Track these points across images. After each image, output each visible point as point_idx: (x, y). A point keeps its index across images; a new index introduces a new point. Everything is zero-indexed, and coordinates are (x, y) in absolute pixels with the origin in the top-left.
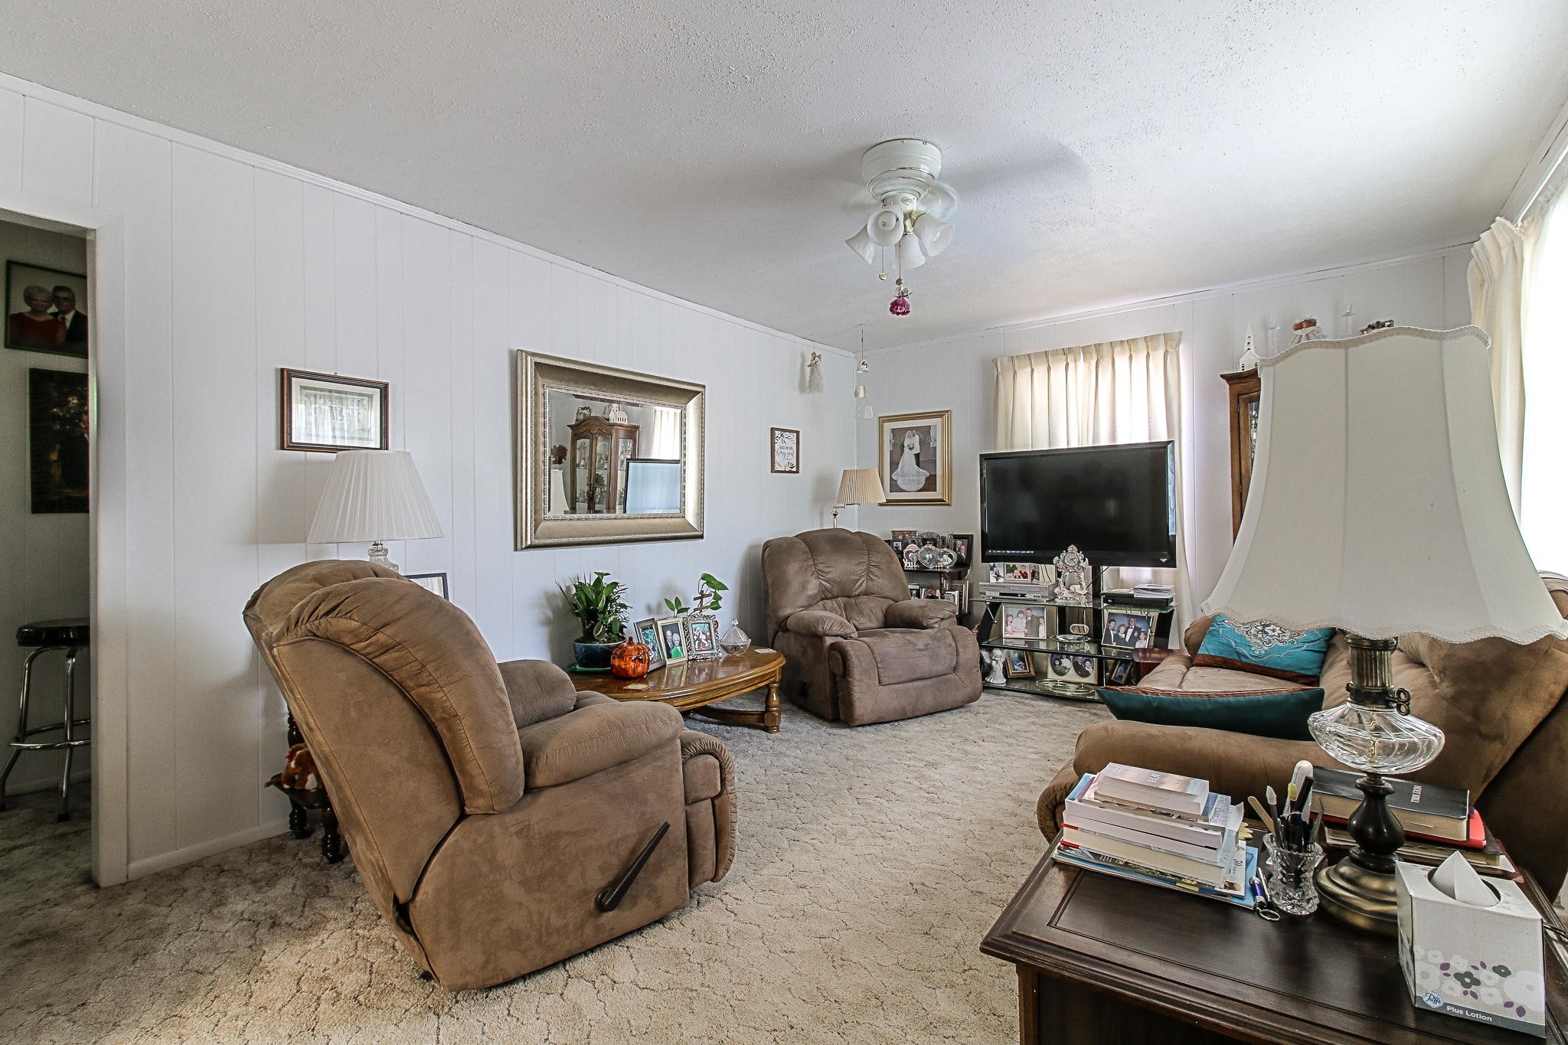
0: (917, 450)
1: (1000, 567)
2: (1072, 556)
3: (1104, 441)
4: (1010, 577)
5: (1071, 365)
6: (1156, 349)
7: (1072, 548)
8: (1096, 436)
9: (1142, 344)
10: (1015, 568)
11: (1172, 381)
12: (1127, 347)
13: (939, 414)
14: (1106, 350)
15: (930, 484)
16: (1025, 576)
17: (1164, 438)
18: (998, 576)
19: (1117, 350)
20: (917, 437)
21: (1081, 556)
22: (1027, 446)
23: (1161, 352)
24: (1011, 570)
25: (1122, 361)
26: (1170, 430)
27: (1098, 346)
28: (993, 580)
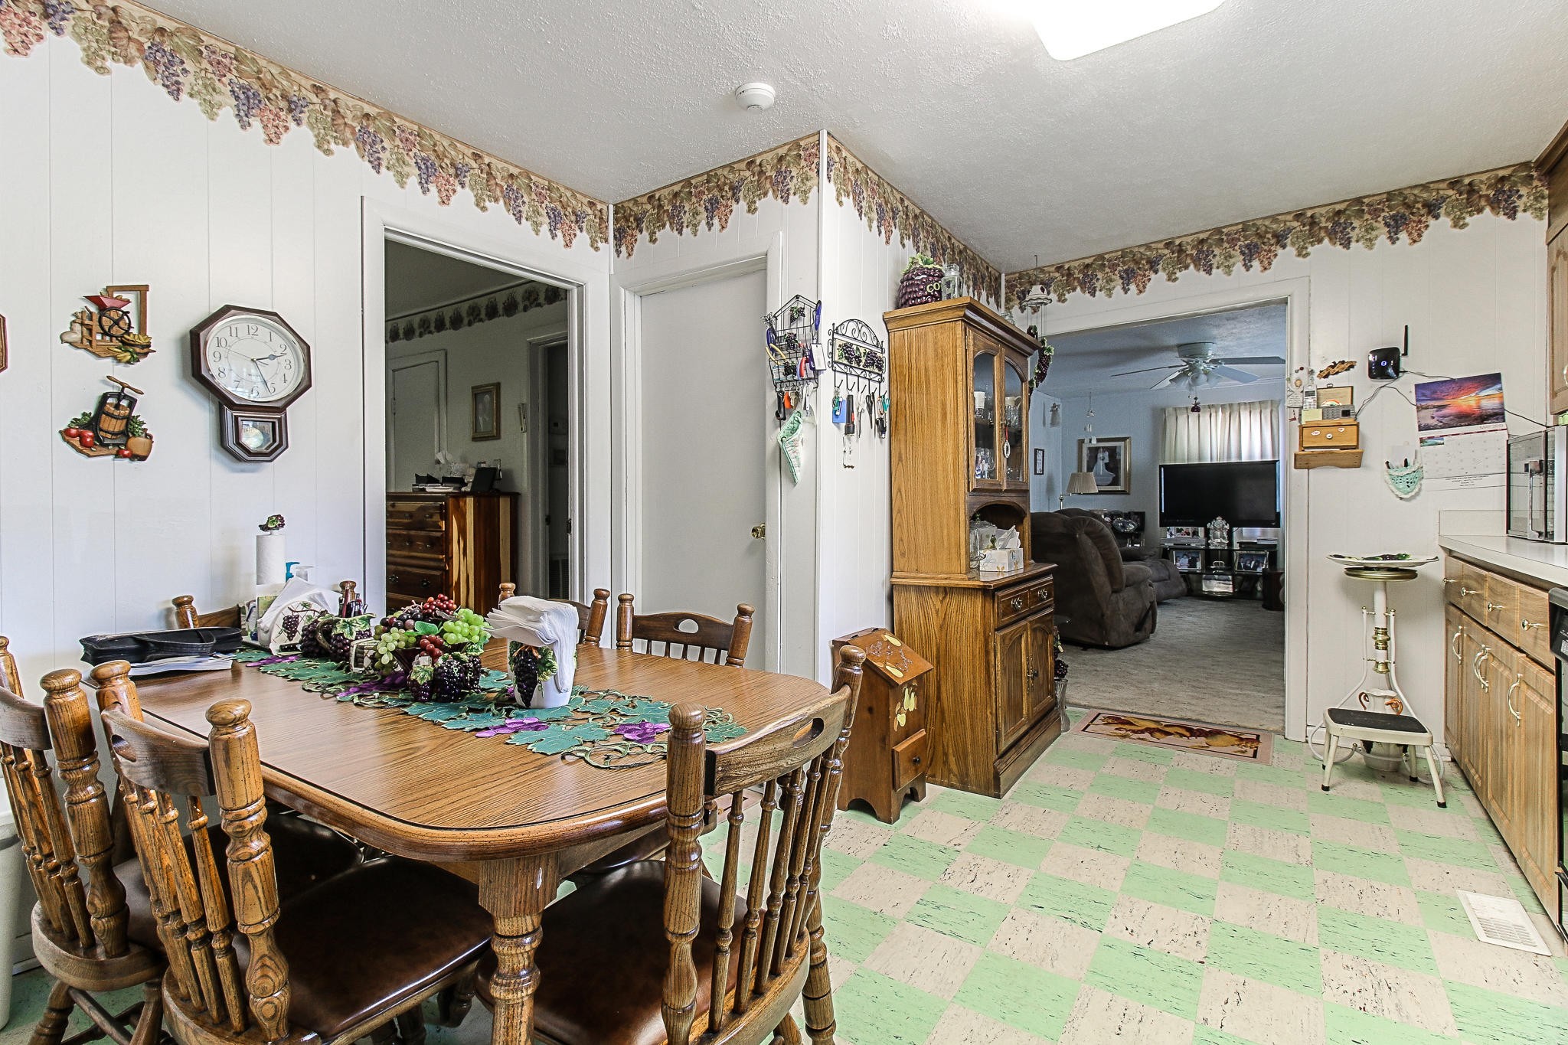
0: (1107, 461)
1: (1173, 529)
2: (1219, 522)
3: (1234, 460)
4: (1179, 535)
5: (1213, 415)
6: (1266, 408)
7: (1219, 519)
8: (1229, 457)
9: (1257, 405)
10: (1182, 530)
11: (1275, 427)
12: (1248, 406)
13: (1124, 439)
14: (1235, 408)
15: (1115, 482)
16: (1188, 534)
17: (1270, 459)
18: (1171, 535)
19: (1242, 407)
20: (1107, 453)
21: (1224, 522)
22: (1184, 460)
23: (1269, 410)
24: (1179, 531)
25: (1245, 415)
26: (1273, 455)
27: (1231, 405)
28: (1169, 537)
